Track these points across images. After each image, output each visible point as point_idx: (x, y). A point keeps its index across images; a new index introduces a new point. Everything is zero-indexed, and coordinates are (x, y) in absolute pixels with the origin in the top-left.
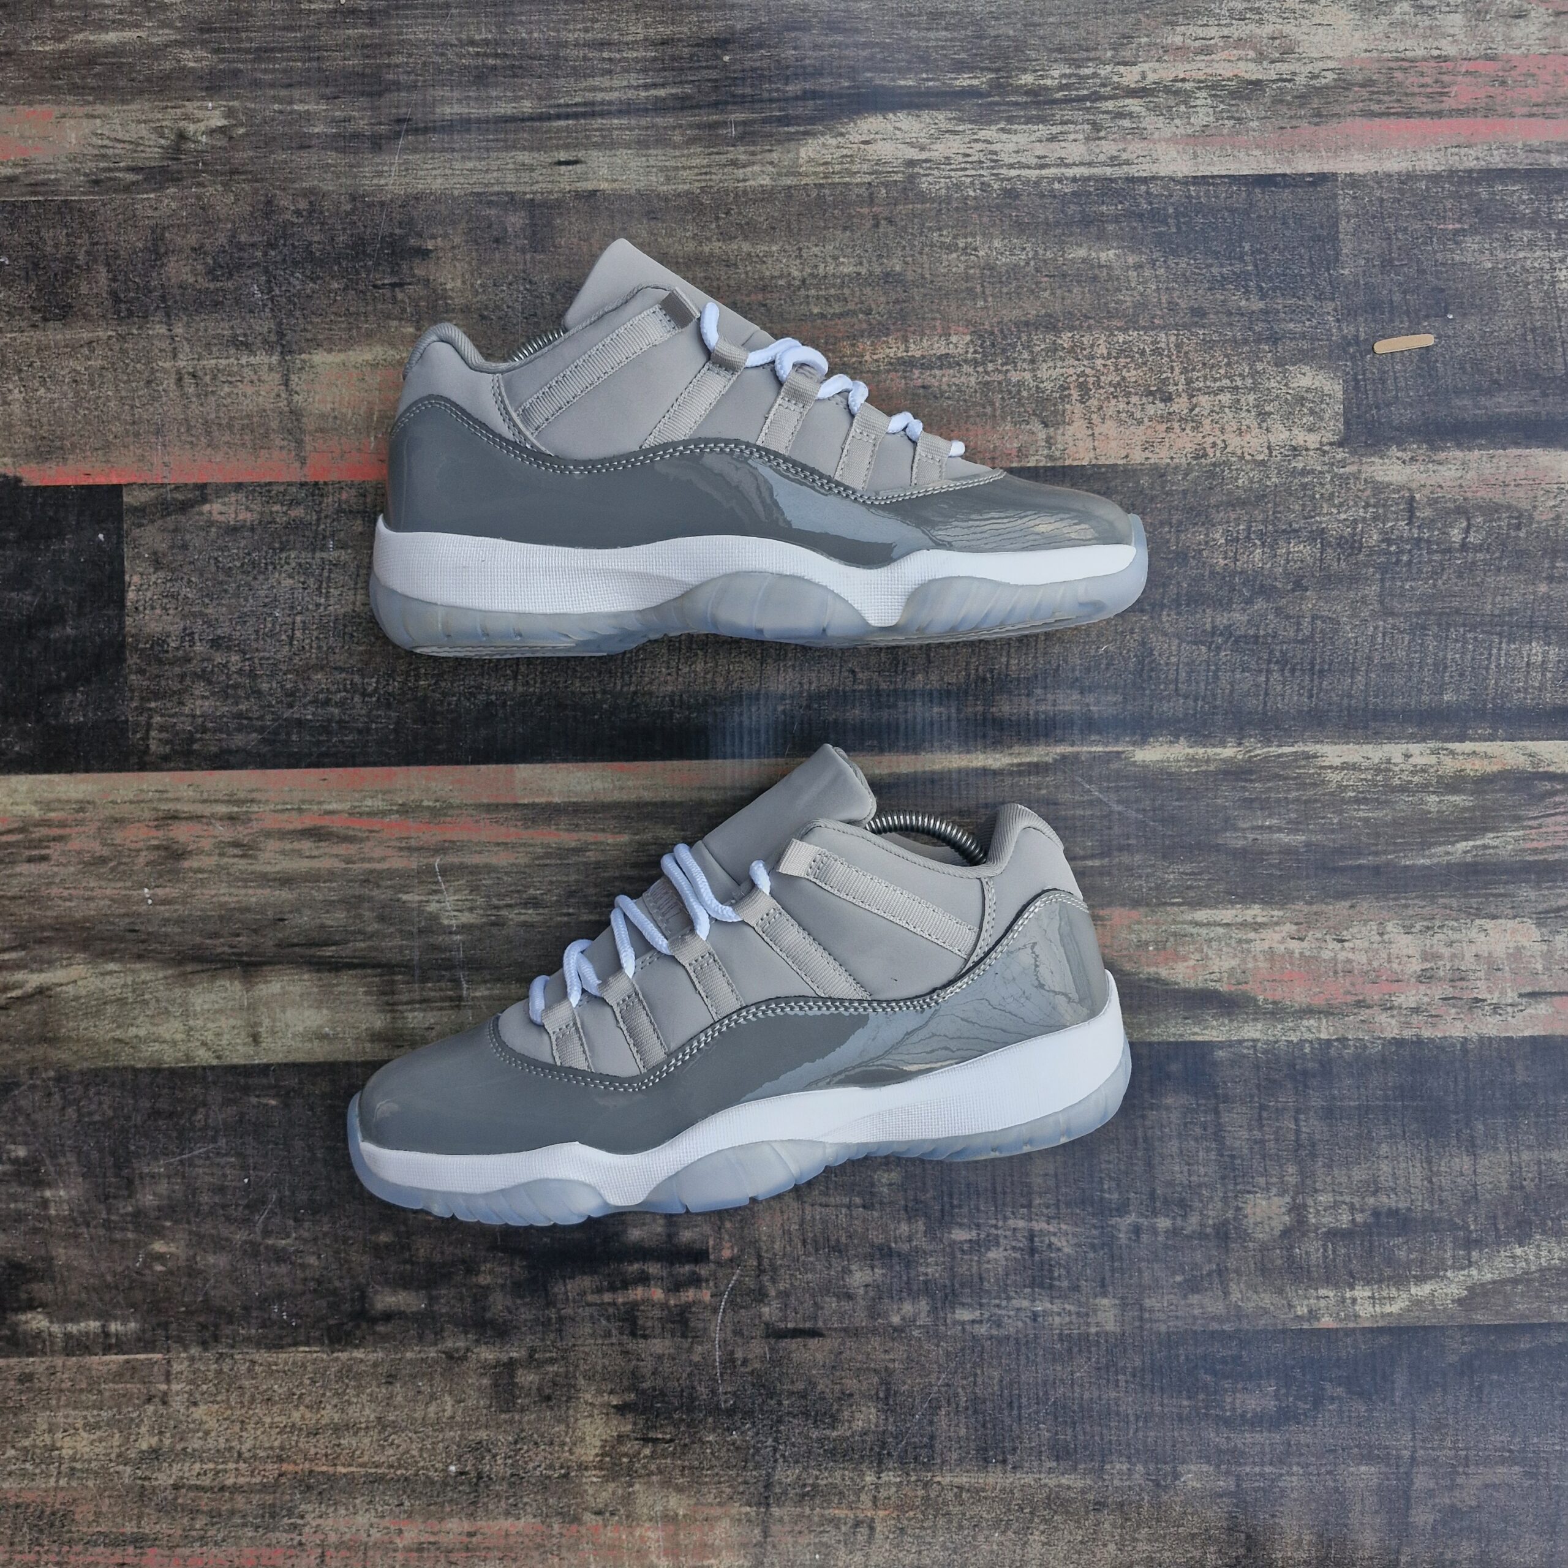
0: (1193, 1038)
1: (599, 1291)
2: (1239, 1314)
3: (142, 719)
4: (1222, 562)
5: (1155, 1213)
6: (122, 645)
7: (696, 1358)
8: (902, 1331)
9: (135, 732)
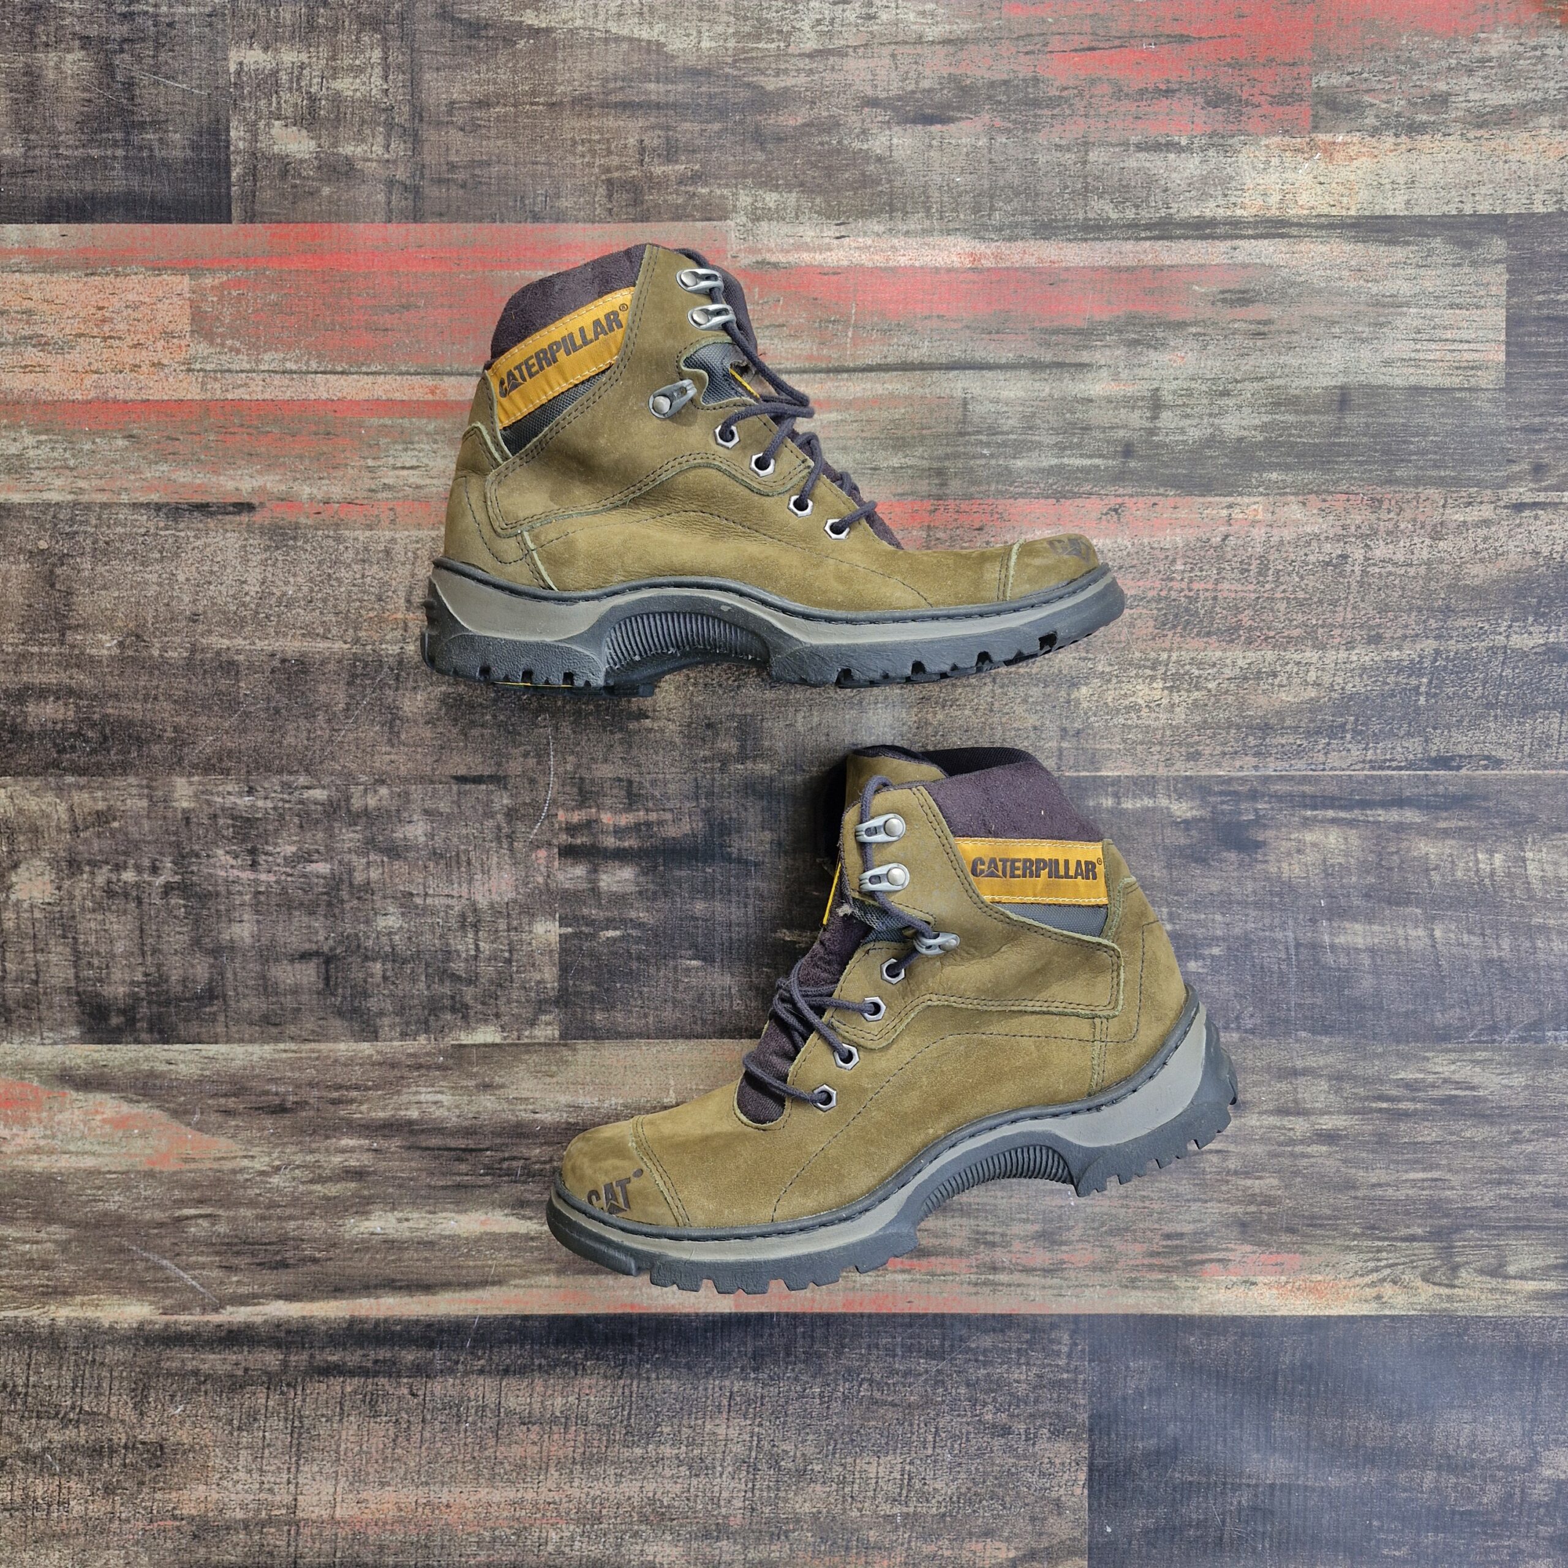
0: (99, 1047)
1: (661, 823)
2: (59, 790)
3: (1073, 1364)
4: (72, 1484)
5: (137, 885)
6: (1091, 1430)
7: (571, 758)
8: (376, 781)
9: (1083, 1351)
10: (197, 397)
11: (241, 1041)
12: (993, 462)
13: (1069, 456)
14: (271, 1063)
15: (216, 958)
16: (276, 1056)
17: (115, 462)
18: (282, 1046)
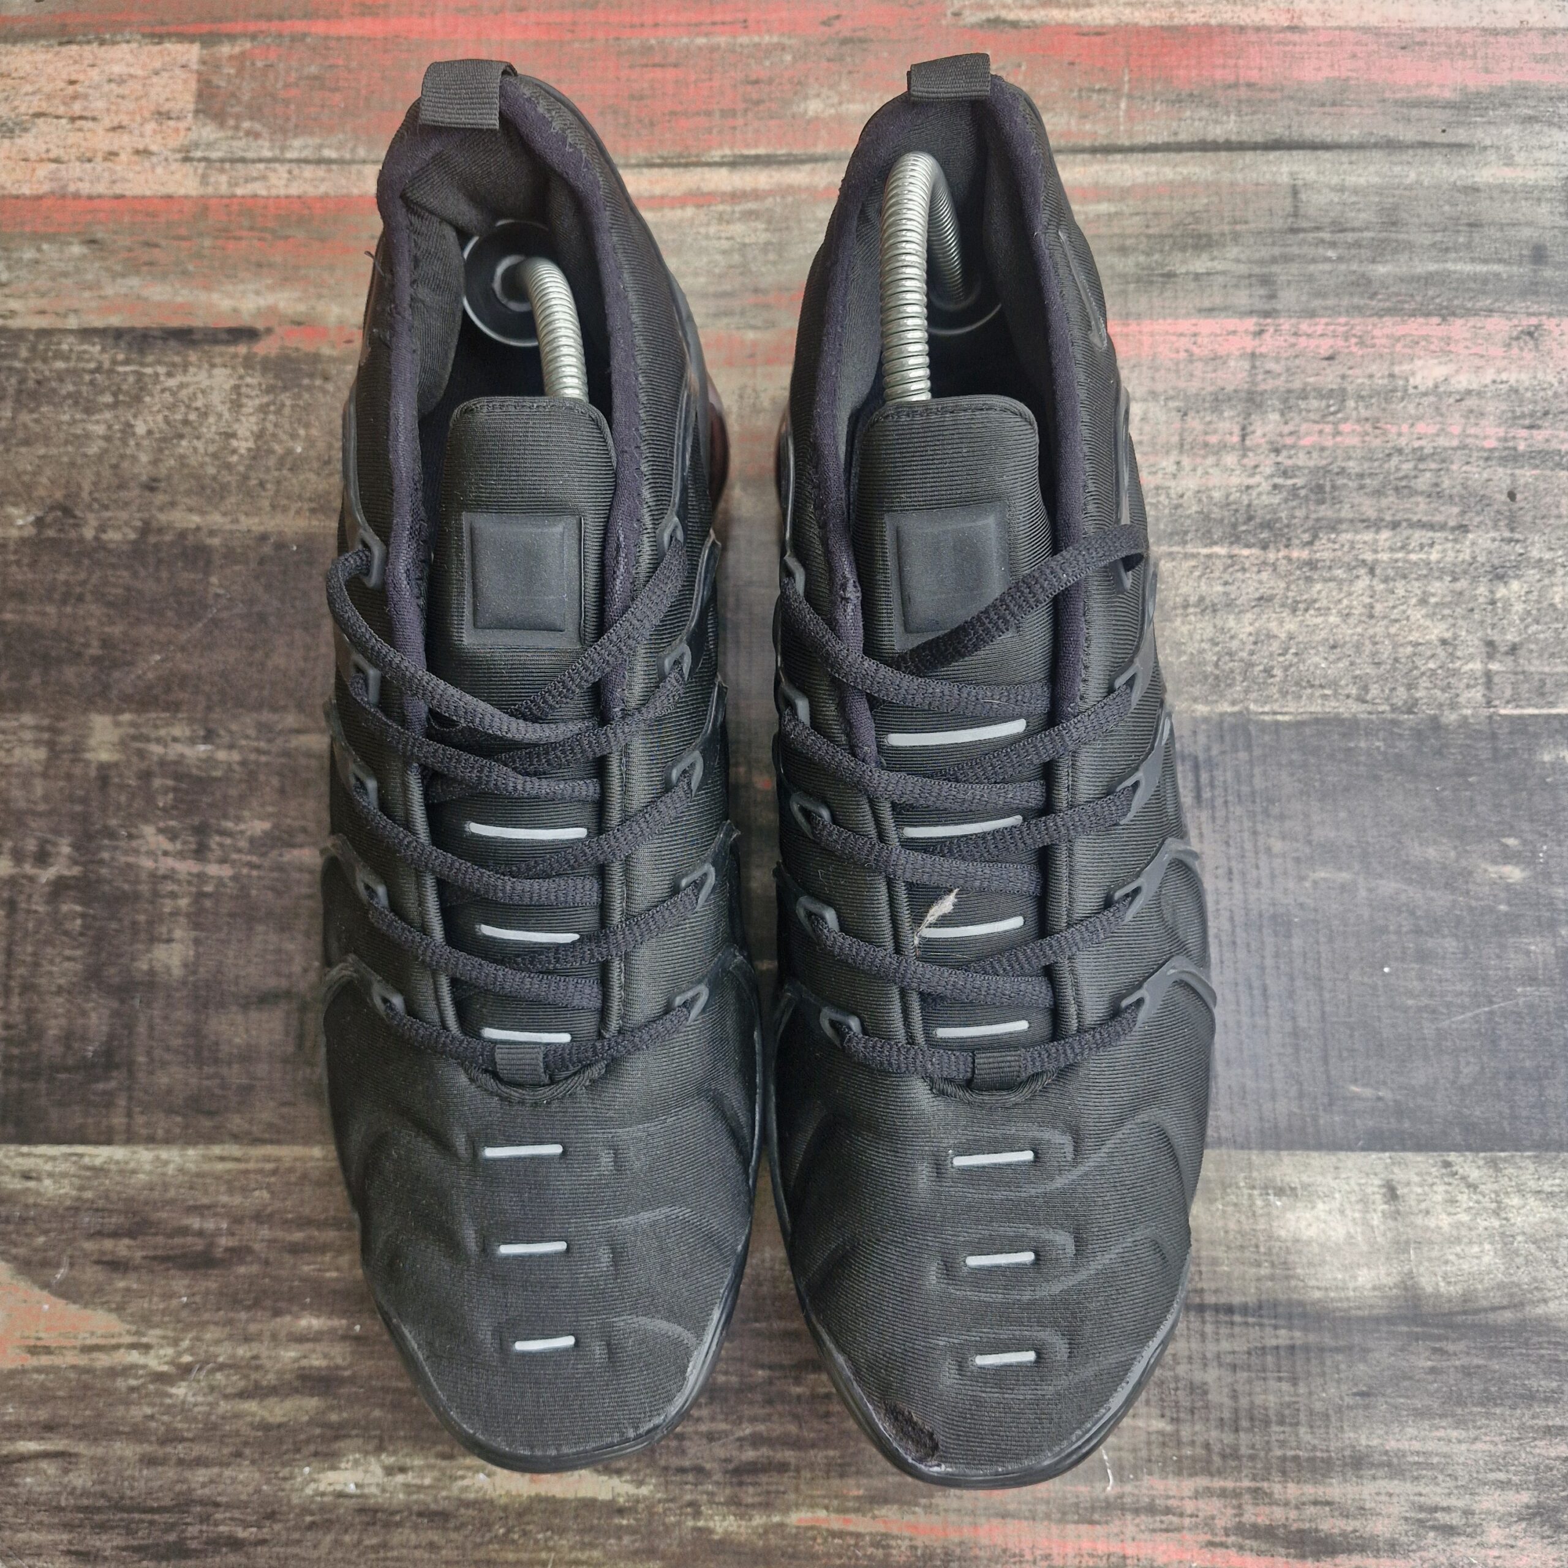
10: (194, 193)
11: (151, 1140)
12: (1343, 267)
13: (1455, 261)
14: (196, 1180)
15: (122, 1001)
16: (206, 1167)
17: (65, 274)
18: (217, 1150)
